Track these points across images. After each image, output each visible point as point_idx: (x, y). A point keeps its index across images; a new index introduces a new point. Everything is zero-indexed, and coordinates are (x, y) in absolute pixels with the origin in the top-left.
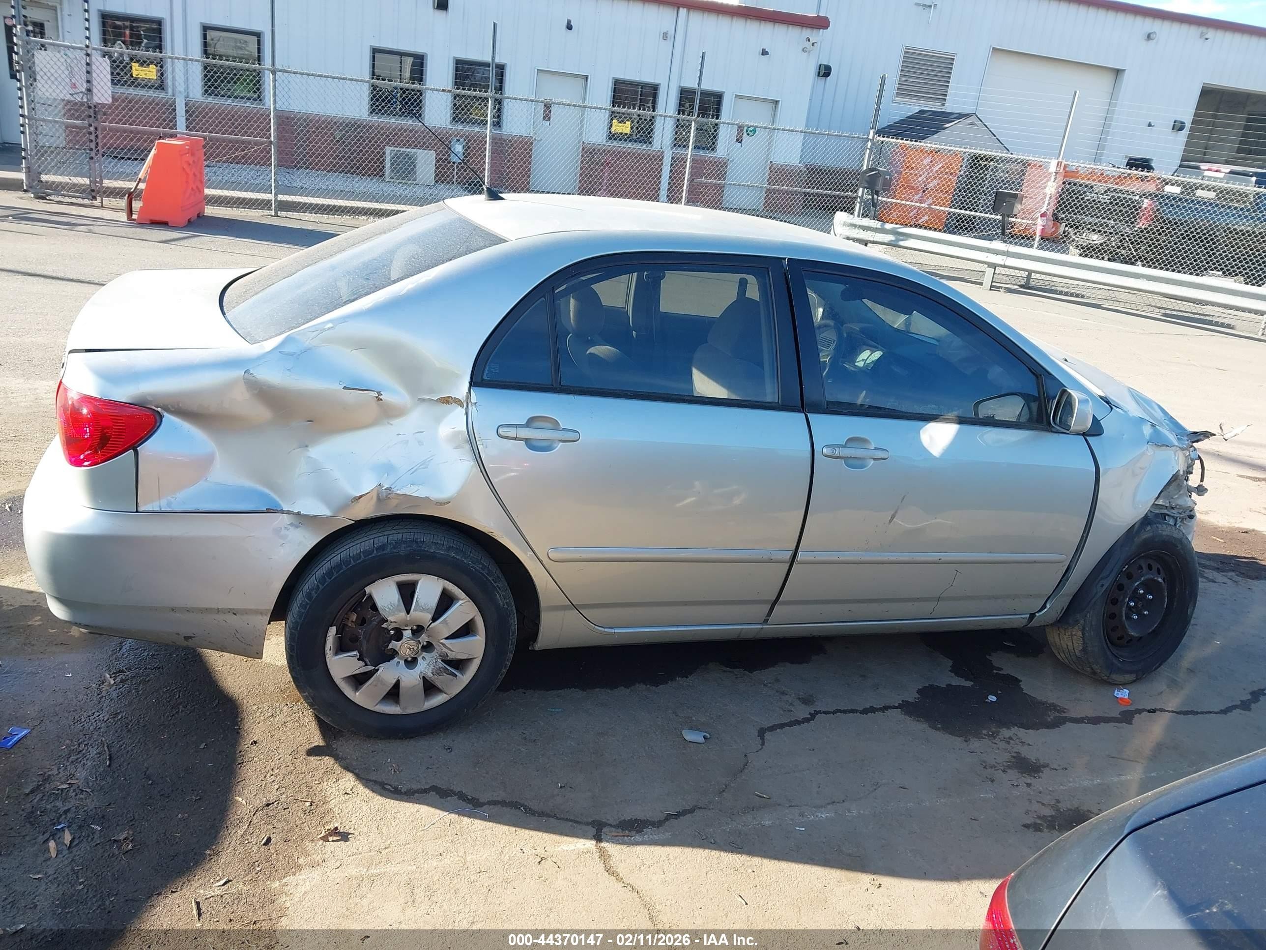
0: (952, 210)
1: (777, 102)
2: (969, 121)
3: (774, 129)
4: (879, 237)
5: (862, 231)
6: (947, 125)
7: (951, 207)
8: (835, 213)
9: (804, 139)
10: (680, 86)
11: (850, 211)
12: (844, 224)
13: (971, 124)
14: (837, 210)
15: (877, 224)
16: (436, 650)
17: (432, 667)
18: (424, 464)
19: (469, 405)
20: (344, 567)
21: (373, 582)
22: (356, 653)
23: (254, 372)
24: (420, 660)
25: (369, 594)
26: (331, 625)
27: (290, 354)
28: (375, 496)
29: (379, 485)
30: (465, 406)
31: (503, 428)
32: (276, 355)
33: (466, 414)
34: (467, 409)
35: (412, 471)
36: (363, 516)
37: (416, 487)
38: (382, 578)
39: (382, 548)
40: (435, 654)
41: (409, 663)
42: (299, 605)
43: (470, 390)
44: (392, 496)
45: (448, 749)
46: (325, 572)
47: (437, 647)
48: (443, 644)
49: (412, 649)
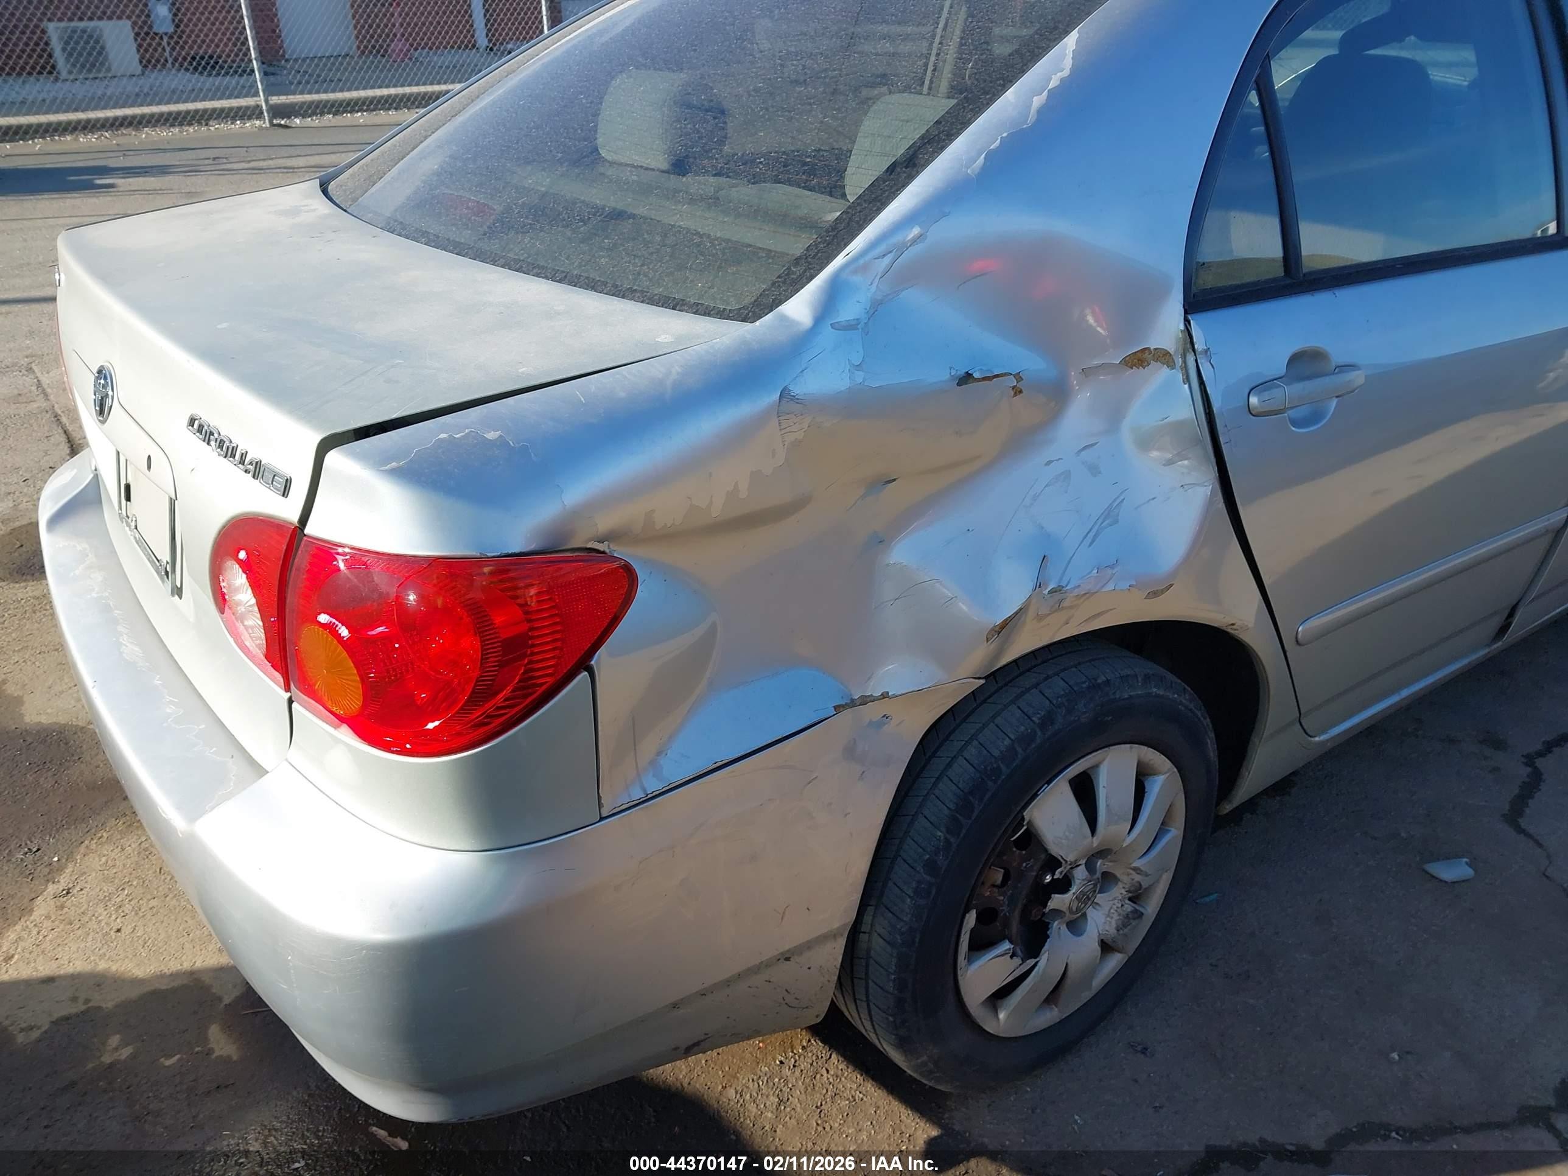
16: (1120, 885)
17: (1116, 917)
18: (1110, 515)
19: (1191, 359)
20: (990, 783)
21: (1035, 795)
22: (1006, 946)
23: (797, 390)
24: (1091, 913)
25: (1029, 823)
26: (967, 910)
27: (851, 326)
28: (1031, 613)
29: (1039, 585)
30: (1179, 361)
31: (1258, 394)
32: (828, 334)
33: (1187, 380)
34: (1185, 368)
35: (1091, 534)
36: (998, 666)
37: (1109, 571)
38: (1049, 782)
39: (1048, 720)
40: (1118, 892)
41: (1076, 926)
42: (910, 892)
43: (1187, 322)
44: (1065, 604)
45: (1144, 1051)
46: (952, 806)
47: (1125, 878)
48: (1135, 869)
49: (1086, 899)
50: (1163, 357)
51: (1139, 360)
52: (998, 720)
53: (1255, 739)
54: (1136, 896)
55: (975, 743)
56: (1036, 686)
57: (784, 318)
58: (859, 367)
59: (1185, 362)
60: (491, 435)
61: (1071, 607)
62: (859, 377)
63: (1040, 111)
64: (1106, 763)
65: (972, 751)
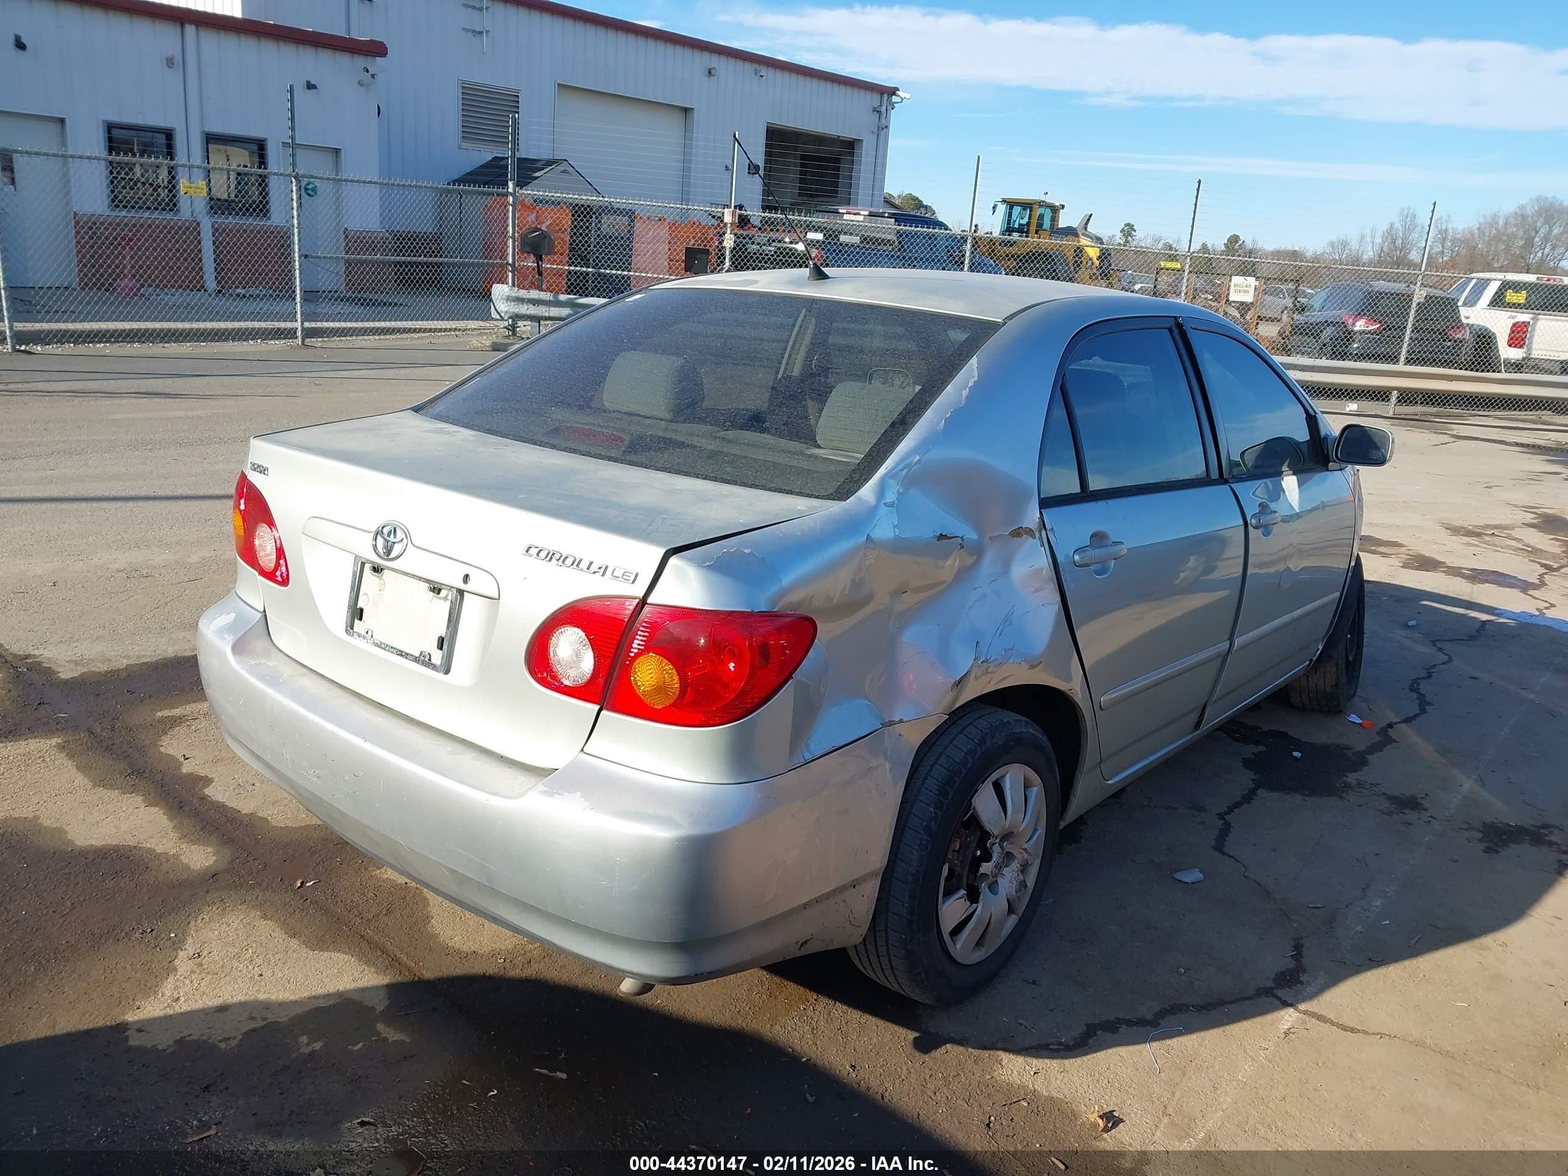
0: (572, 268)
1: (337, 151)
2: (561, 168)
3: (341, 180)
4: (555, 312)
5: (531, 306)
6: (537, 174)
7: (570, 265)
8: (491, 287)
9: (381, 192)
10: (204, 132)
11: (503, 281)
12: (508, 299)
13: (564, 172)
14: (493, 283)
15: (546, 296)
16: (1016, 861)
17: (1015, 883)
18: (1008, 620)
19: (1043, 533)
20: (956, 778)
21: (977, 790)
22: (963, 892)
23: (873, 536)
24: (1000, 880)
25: (974, 809)
26: (944, 864)
27: (891, 505)
28: (973, 675)
29: (976, 659)
30: (1037, 535)
31: (1079, 554)
32: (883, 509)
33: (1043, 545)
34: (1041, 538)
35: (999, 632)
36: (957, 706)
37: (1011, 652)
38: (983, 782)
39: (982, 741)
40: (1015, 865)
41: (993, 888)
42: (916, 847)
43: (1041, 513)
44: (989, 670)
45: (1034, 983)
46: (937, 793)
47: (1018, 856)
48: (1025, 850)
49: (999, 867)
50: (1030, 532)
51: (1017, 533)
52: (955, 742)
53: (1078, 774)
54: (1024, 868)
55: (944, 756)
56: (971, 724)
57: (860, 499)
58: (895, 527)
59: (1041, 535)
60: (747, 551)
61: (992, 672)
62: (897, 532)
63: (966, 398)
64: (1008, 776)
65: (943, 760)
